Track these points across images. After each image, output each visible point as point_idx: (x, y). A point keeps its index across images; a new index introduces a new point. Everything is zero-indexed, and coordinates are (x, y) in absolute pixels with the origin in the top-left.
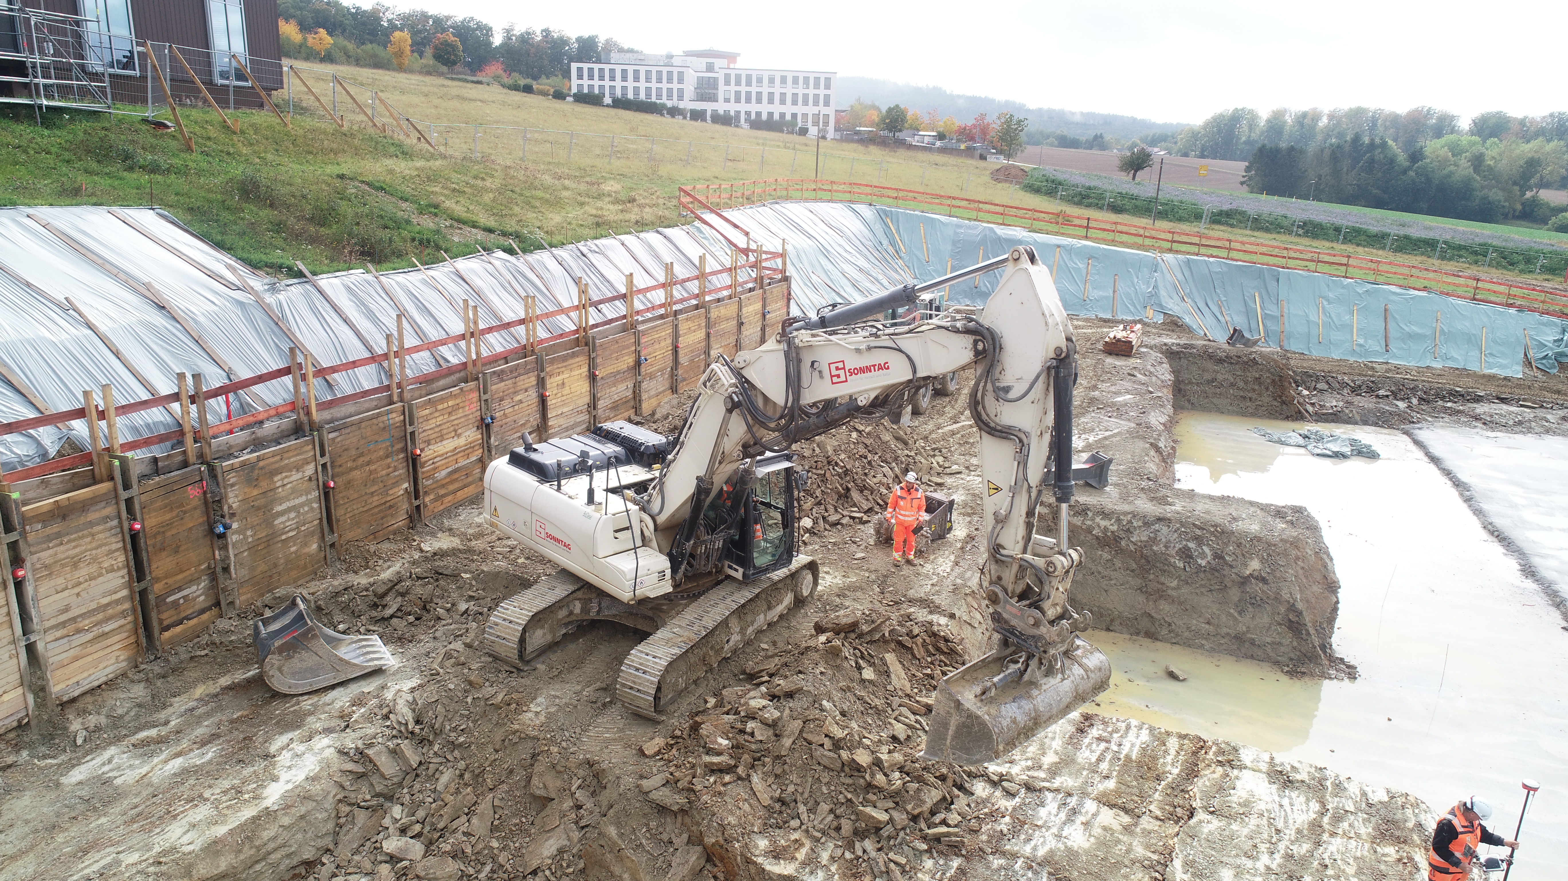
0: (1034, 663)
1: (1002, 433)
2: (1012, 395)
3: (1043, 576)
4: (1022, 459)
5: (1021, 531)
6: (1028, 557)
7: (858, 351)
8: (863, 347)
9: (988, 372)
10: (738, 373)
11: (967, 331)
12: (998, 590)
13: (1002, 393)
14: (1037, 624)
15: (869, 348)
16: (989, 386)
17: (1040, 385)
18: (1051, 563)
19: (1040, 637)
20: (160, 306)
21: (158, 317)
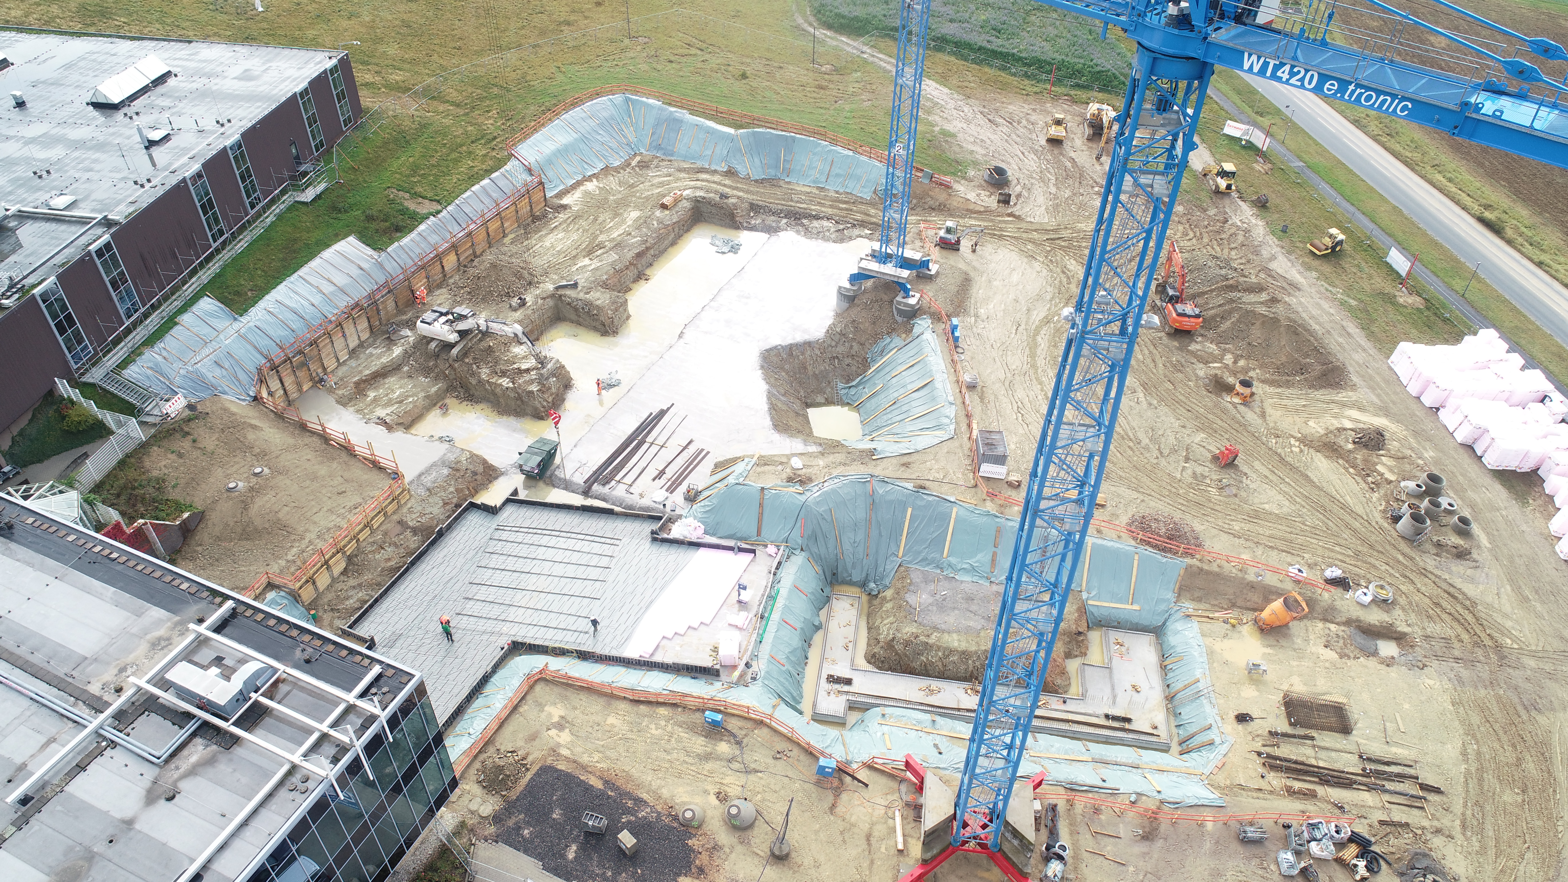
20: (361, 268)
21: (361, 272)
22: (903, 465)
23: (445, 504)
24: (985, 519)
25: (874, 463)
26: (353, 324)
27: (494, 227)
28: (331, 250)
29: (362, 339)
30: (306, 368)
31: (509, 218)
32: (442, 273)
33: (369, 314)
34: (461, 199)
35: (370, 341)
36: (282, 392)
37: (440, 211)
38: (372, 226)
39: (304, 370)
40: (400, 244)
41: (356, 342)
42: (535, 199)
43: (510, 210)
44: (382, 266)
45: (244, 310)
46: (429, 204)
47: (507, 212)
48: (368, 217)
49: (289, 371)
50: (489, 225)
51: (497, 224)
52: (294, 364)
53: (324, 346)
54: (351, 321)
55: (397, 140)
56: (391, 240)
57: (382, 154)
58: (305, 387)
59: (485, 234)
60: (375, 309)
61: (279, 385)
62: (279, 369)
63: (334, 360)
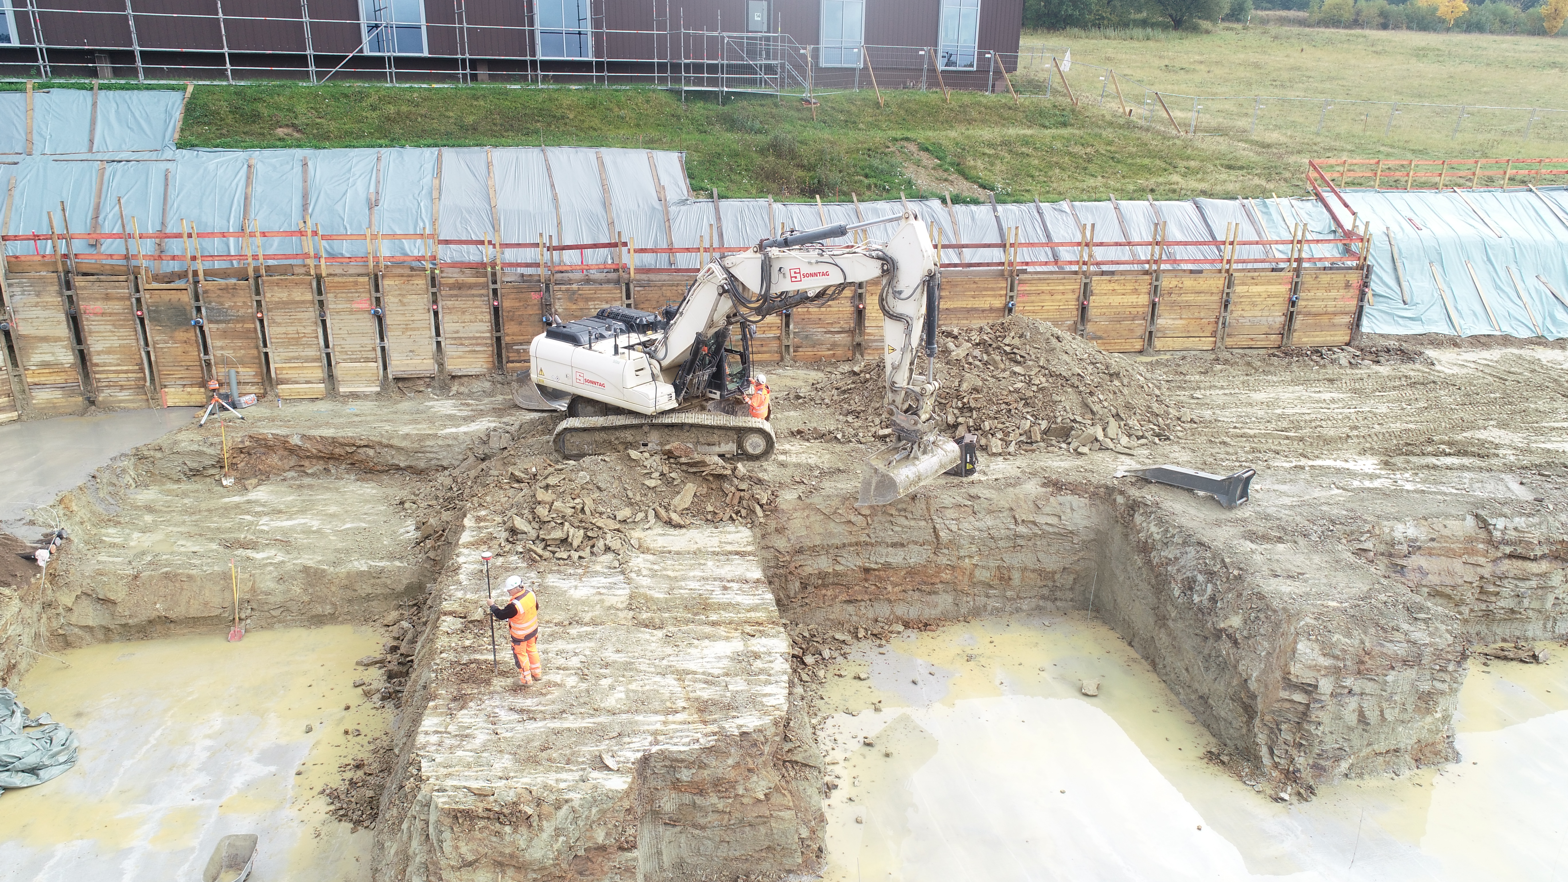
0: (916, 447)
1: (896, 317)
2: (903, 296)
3: (918, 397)
4: (908, 333)
5: (907, 374)
6: (910, 387)
7: (810, 263)
8: (813, 261)
9: (889, 283)
10: (726, 270)
11: (879, 258)
12: (892, 407)
13: (897, 294)
14: (916, 423)
15: (817, 262)
16: (890, 291)
17: (919, 290)
18: (923, 389)
19: (918, 430)
20: (606, 204)
21: (599, 209)
26: (426, 299)
27: (1116, 300)
28: (590, 154)
29: (452, 366)
30: (192, 335)
31: (1188, 306)
32: (851, 332)
33: (507, 304)
34: (1065, 205)
35: (477, 386)
36: (67, 357)
37: (976, 202)
38: (758, 160)
39: (181, 335)
40: (777, 206)
41: (424, 364)
42: (1317, 306)
43: (1202, 283)
44: (667, 222)
45: (207, 143)
46: (964, 187)
47: (1189, 282)
48: (775, 148)
49: (116, 306)
50: (1099, 285)
51: (1133, 299)
52: (146, 297)
53: (284, 305)
54: (421, 283)
55: (1041, 113)
56: (762, 193)
57: (974, 114)
58: (174, 395)
59: (1073, 305)
60: (535, 297)
61: (63, 330)
62: (79, 281)
63: (317, 372)
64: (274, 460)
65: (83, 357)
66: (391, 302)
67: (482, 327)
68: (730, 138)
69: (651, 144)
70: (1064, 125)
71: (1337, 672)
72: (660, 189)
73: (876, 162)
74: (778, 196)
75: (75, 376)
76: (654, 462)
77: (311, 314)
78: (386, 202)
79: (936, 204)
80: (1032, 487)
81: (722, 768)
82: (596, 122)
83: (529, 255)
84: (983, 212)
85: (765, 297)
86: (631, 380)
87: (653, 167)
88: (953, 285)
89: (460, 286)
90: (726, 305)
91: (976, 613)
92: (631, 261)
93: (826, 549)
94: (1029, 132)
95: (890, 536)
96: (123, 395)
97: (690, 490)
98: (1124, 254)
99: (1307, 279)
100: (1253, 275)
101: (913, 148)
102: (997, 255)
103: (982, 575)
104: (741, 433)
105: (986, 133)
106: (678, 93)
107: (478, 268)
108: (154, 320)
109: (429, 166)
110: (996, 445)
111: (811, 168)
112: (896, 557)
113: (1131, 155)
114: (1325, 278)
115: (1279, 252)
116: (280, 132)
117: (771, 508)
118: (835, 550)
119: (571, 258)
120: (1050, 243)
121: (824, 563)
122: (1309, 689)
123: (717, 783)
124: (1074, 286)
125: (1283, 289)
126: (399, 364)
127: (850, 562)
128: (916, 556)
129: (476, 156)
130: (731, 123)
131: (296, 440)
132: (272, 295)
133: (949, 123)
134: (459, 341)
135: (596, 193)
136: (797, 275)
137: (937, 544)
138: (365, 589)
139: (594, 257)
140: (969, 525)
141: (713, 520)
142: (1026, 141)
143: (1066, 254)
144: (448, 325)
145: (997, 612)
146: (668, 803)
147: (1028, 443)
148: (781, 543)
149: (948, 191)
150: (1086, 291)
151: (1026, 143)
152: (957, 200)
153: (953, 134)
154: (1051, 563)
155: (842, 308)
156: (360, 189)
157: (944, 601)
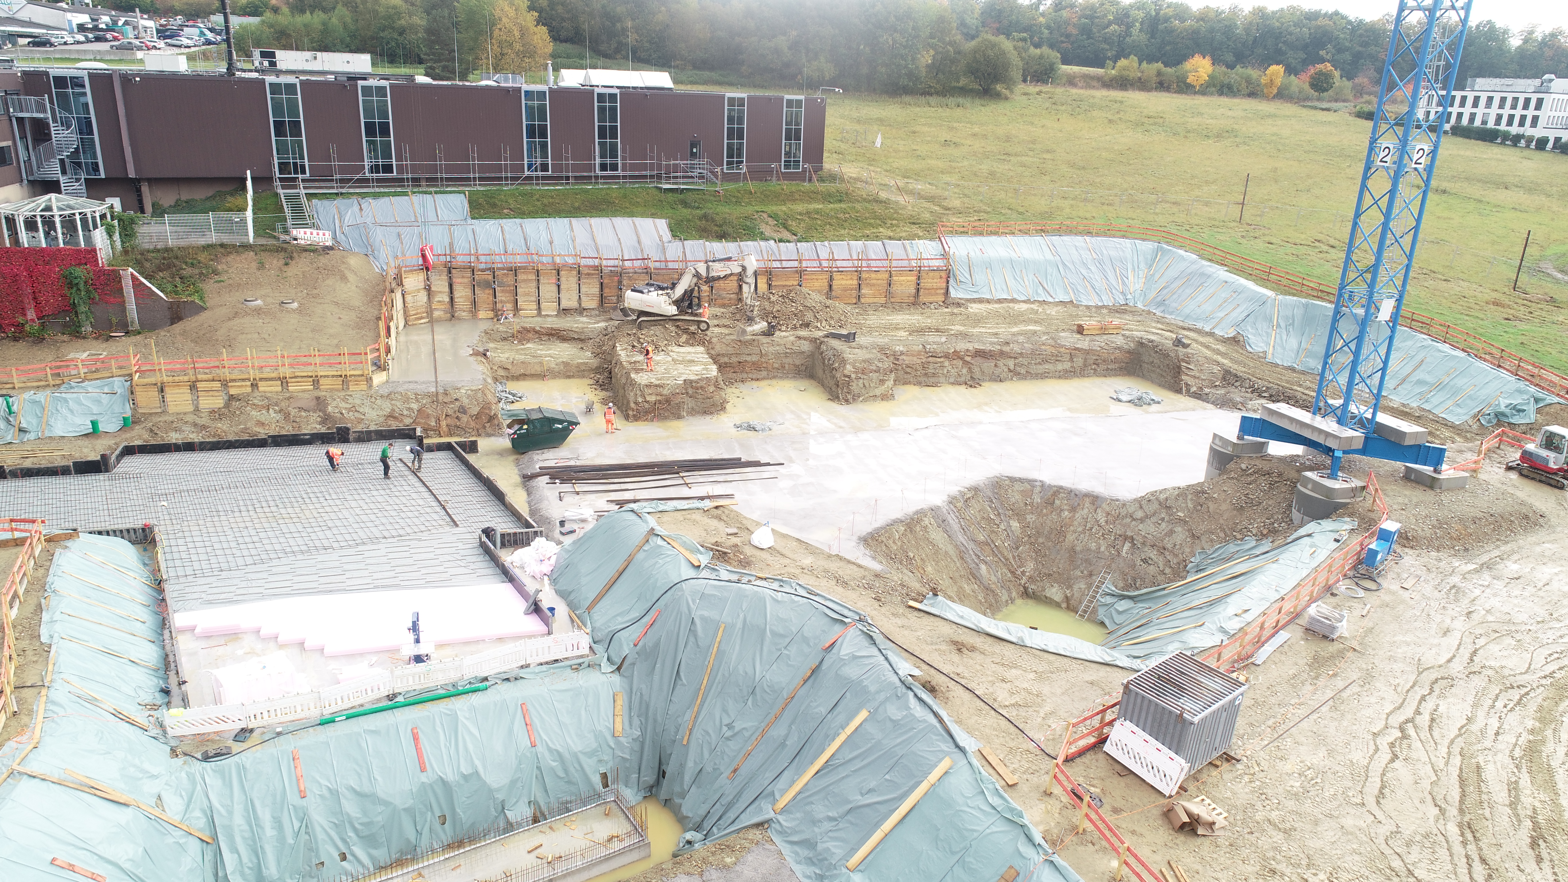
1: (746, 283)
2: (748, 277)
4: (750, 288)
7: (722, 267)
10: (693, 268)
13: (746, 276)
20: (639, 242)
21: (637, 245)
22: (955, 643)
23: (391, 416)
24: (1001, 826)
25: (901, 610)
26: (576, 279)
27: (844, 282)
28: (630, 220)
29: (584, 305)
30: (491, 292)
31: (874, 285)
32: (737, 294)
33: (606, 281)
34: (826, 243)
35: (593, 313)
36: (447, 299)
37: (789, 242)
38: (698, 223)
39: (487, 291)
40: (707, 243)
41: (574, 304)
42: (929, 285)
43: (879, 276)
44: (664, 250)
45: (481, 217)
46: (786, 235)
47: (873, 275)
48: (705, 217)
49: (466, 280)
50: (836, 276)
51: (851, 282)
52: (476, 277)
53: (525, 281)
54: (575, 273)
55: (830, 195)
56: (701, 238)
57: (797, 197)
58: (482, 314)
59: (826, 284)
60: (616, 279)
61: (447, 289)
62: (453, 271)
63: (534, 306)
64: (530, 335)
65: (452, 299)
66: (563, 279)
67: (596, 290)
68: (686, 212)
69: (653, 216)
70: (840, 201)
71: (856, 373)
72: (660, 237)
73: (748, 223)
74: (707, 239)
75: (448, 306)
76: (673, 329)
77: (534, 284)
78: (556, 242)
79: (772, 242)
80: (792, 338)
81: (702, 384)
82: (627, 205)
83: (611, 263)
84: (791, 246)
85: (707, 278)
86: (663, 305)
87: (656, 227)
88: (777, 276)
89: (588, 274)
90: (695, 280)
91: (774, 377)
92: (652, 265)
93: (727, 355)
94: (821, 206)
95: (746, 352)
96: (464, 314)
97: (685, 337)
98: (850, 264)
99: (923, 274)
100: (901, 272)
101: (765, 215)
102: (796, 264)
103: (776, 365)
104: (699, 322)
105: (800, 207)
106: (660, 189)
107: (595, 268)
108: (479, 286)
109: (567, 226)
110: (784, 328)
111: (721, 226)
112: (748, 358)
113: (866, 218)
114: (931, 274)
115: (914, 263)
116: (505, 211)
117: (710, 342)
118: (729, 355)
119: (628, 264)
120: (819, 260)
121: (726, 359)
122: (849, 377)
123: (701, 387)
124: (827, 276)
125: (914, 278)
126: (565, 304)
127: (734, 359)
128: (755, 358)
129: (585, 221)
130: (685, 204)
131: (538, 328)
132: (521, 277)
133: (784, 202)
134: (587, 295)
135: (635, 238)
136: (717, 271)
137: (762, 355)
138: (583, 368)
139: (637, 264)
140: (771, 349)
141: (692, 345)
142: (817, 212)
143: (825, 264)
144: (583, 290)
145: (781, 378)
146: (690, 391)
147: (795, 328)
148: (713, 352)
149: (777, 236)
150: (831, 279)
151: (817, 213)
152: (781, 241)
153: (784, 208)
154: (798, 362)
155: (733, 284)
156: (544, 237)
157: (764, 373)
